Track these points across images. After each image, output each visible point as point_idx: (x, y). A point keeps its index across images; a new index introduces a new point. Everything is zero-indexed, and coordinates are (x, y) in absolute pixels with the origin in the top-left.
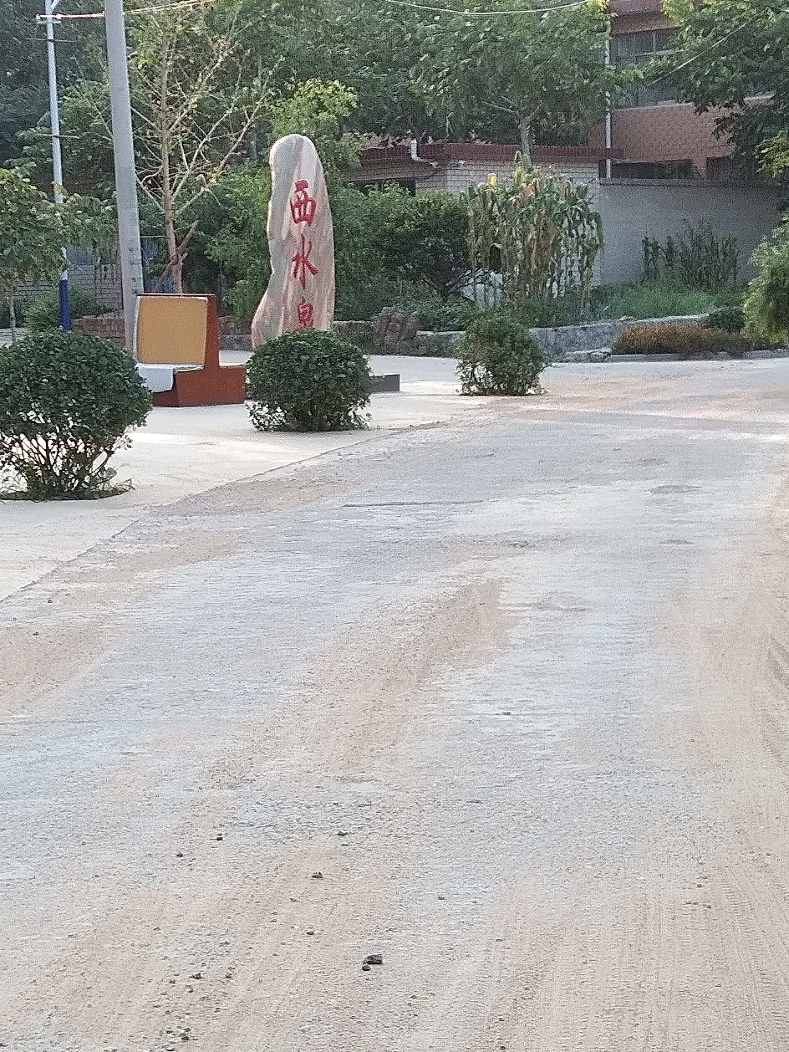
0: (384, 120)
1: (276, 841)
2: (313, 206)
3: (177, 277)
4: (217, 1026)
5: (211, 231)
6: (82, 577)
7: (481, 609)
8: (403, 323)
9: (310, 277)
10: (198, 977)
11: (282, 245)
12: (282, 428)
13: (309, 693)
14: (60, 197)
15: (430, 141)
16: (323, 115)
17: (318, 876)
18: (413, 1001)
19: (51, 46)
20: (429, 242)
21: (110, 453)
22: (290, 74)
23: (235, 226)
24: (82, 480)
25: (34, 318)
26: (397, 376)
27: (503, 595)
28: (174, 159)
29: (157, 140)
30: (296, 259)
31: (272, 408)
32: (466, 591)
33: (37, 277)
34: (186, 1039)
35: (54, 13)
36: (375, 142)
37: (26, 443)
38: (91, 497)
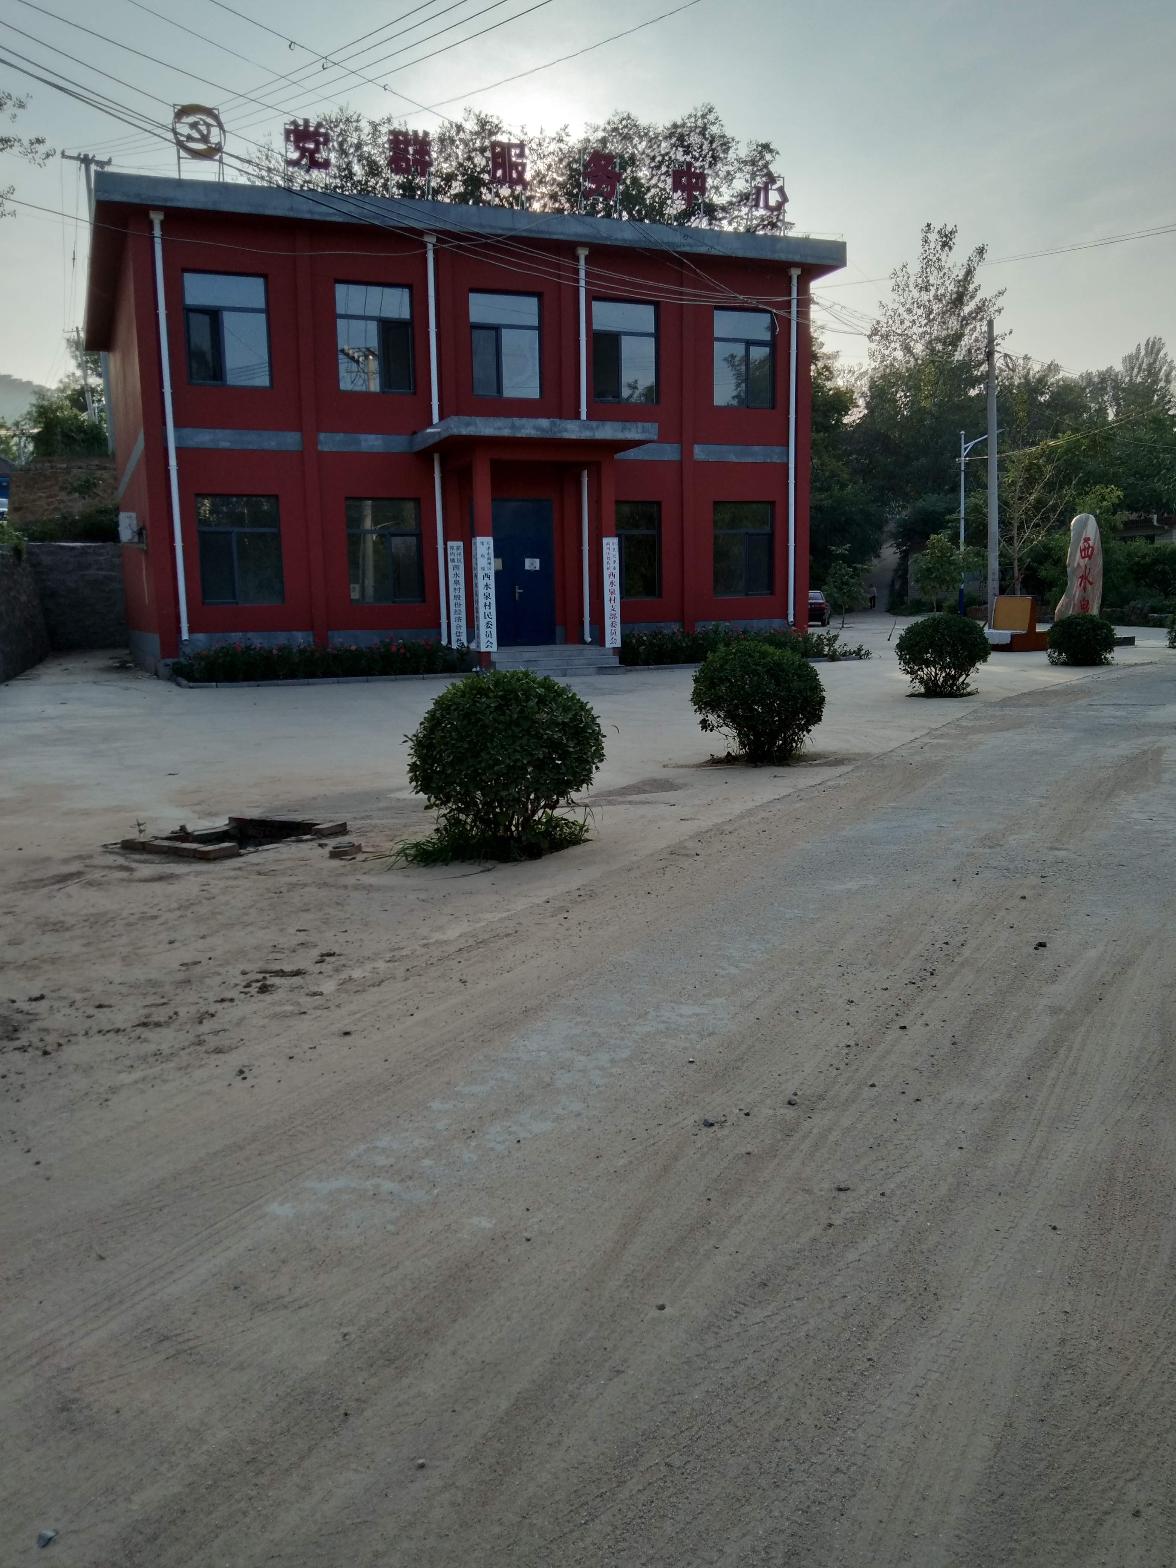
0: (1140, 505)
1: (1007, 877)
2: (1093, 550)
3: (1018, 587)
4: (950, 969)
5: (1041, 563)
6: (941, 736)
7: (1150, 762)
8: (1141, 609)
9: (1089, 587)
10: (947, 943)
11: (1074, 570)
12: (1065, 664)
13: (1044, 801)
14: (962, 548)
15: (1166, 515)
16: (1105, 503)
17: (1024, 898)
18: (1058, 968)
19: (963, 473)
20: (1159, 567)
21: (967, 675)
22: (1088, 482)
23: (1054, 560)
24: (952, 688)
25: (948, 607)
26: (1134, 638)
27: (1165, 755)
28: (1021, 528)
29: (1012, 519)
30: (1082, 577)
31: (1060, 654)
32: (1145, 752)
33: (948, 588)
34: (932, 974)
35: (965, 457)
36: (1134, 516)
37: (925, 669)
38: (956, 696)
